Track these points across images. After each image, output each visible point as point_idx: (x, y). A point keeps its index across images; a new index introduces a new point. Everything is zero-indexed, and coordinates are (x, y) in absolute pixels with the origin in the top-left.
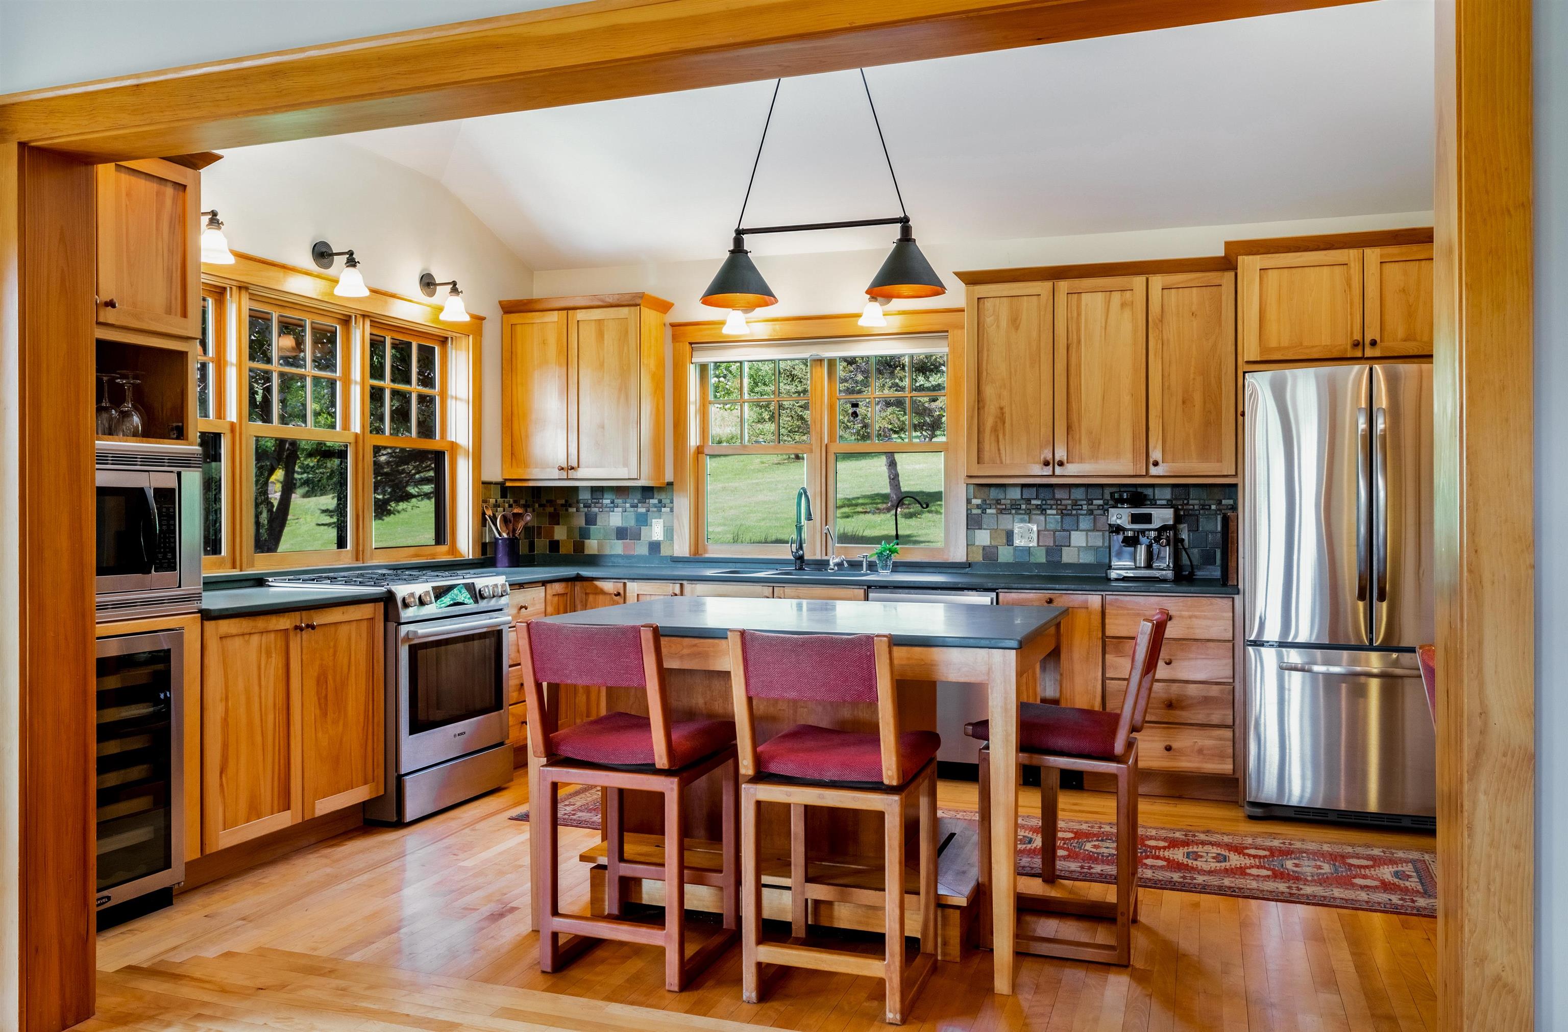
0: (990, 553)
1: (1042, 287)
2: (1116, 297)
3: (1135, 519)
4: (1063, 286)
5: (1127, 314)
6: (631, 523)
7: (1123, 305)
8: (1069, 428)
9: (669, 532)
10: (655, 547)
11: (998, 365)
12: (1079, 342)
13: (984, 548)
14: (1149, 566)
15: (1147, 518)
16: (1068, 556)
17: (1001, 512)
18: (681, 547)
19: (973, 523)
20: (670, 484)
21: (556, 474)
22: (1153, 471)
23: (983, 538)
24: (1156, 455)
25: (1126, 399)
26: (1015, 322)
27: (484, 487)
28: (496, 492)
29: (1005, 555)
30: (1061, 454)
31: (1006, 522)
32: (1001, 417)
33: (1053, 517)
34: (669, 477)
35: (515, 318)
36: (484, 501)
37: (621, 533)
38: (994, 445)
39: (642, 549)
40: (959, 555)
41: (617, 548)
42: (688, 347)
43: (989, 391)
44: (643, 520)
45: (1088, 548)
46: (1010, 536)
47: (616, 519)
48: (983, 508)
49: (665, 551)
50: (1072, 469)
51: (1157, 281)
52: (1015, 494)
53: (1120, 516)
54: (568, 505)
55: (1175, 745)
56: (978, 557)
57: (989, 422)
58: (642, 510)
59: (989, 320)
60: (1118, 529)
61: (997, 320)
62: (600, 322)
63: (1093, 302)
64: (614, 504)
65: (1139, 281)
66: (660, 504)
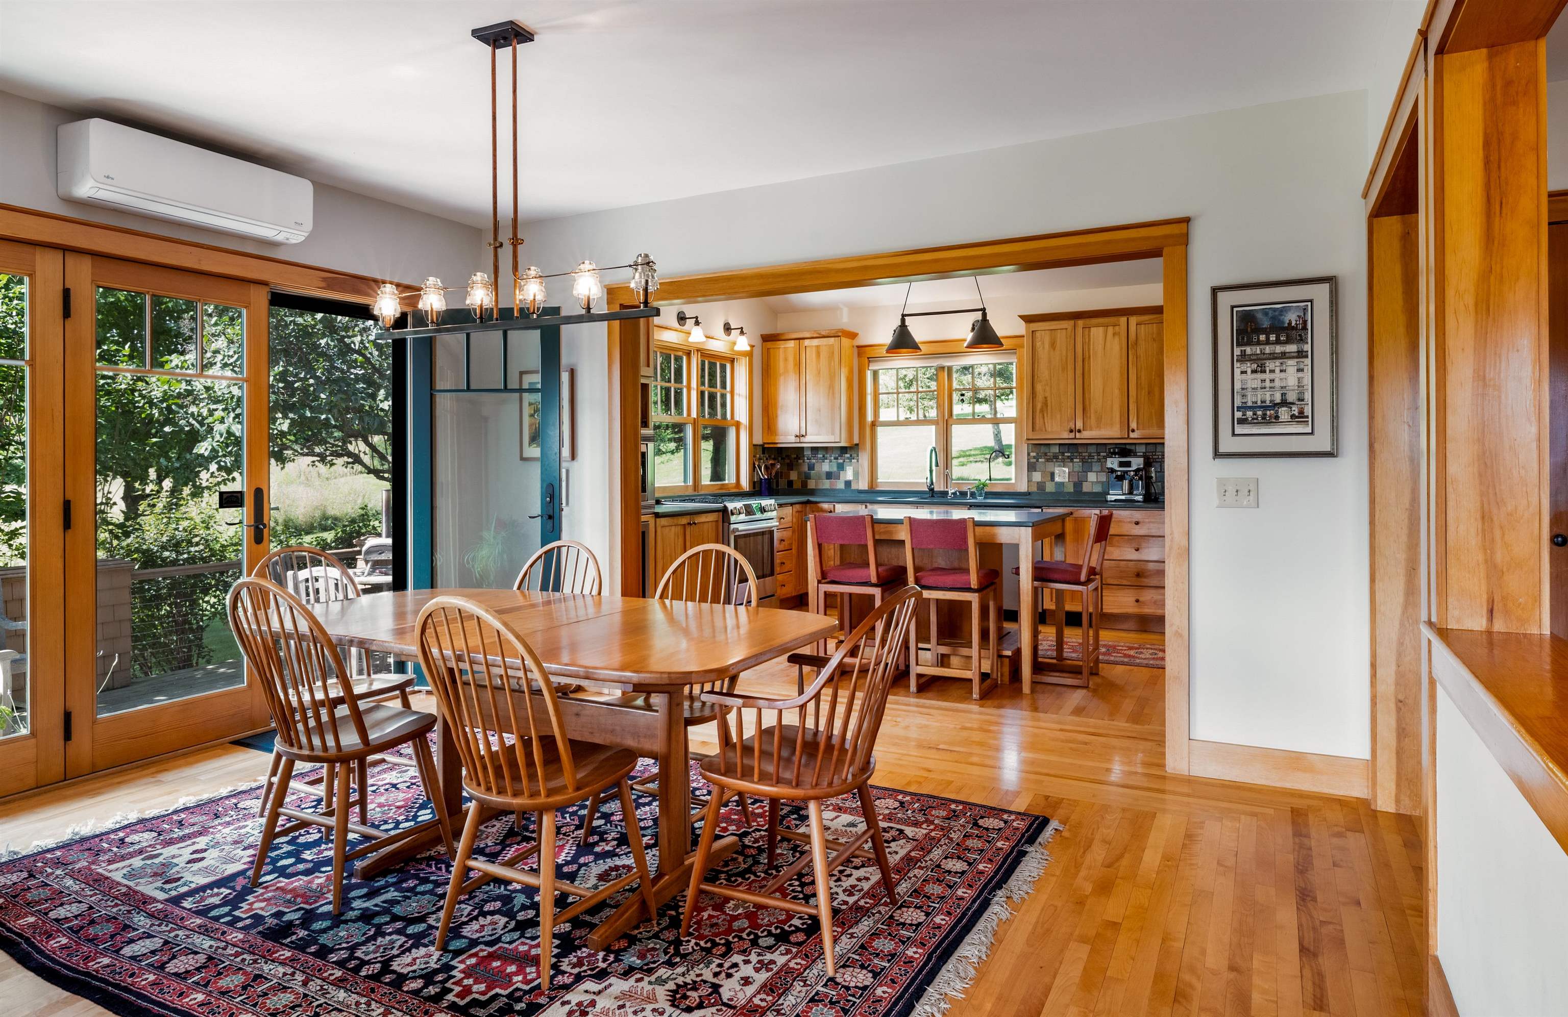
0: (1041, 486)
1: (1067, 324)
2: (1110, 329)
3: (1122, 464)
4: (1080, 323)
5: (1117, 339)
6: (835, 469)
7: (1114, 334)
8: (1084, 409)
9: (856, 474)
10: (848, 483)
11: (1043, 371)
12: (1089, 357)
13: (1038, 483)
14: (1131, 493)
15: (1128, 464)
16: (1086, 488)
17: (1048, 460)
18: (863, 485)
19: (1031, 467)
20: (857, 445)
21: (792, 439)
22: (1132, 435)
23: (1037, 477)
24: (1133, 425)
25: (1116, 392)
26: (1053, 345)
27: (753, 447)
28: (760, 450)
29: (1050, 488)
30: (1079, 425)
31: (1050, 467)
32: (1046, 403)
33: (1077, 464)
34: (856, 441)
35: (769, 344)
36: (755, 456)
37: (829, 475)
38: (1041, 420)
39: (840, 485)
40: (1023, 488)
41: (826, 484)
42: (866, 360)
43: (1039, 387)
44: (841, 467)
45: (1097, 482)
46: (1052, 475)
47: (826, 467)
48: (1037, 458)
49: (854, 486)
50: (1086, 434)
51: (1133, 320)
52: (1056, 450)
53: (1113, 463)
54: (798, 458)
55: (1141, 599)
56: (1034, 489)
57: (1039, 406)
58: (841, 461)
59: (1038, 344)
60: (1112, 471)
61: (1043, 343)
62: (818, 347)
63: (1097, 333)
64: (824, 458)
65: (1123, 320)
66: (851, 458)
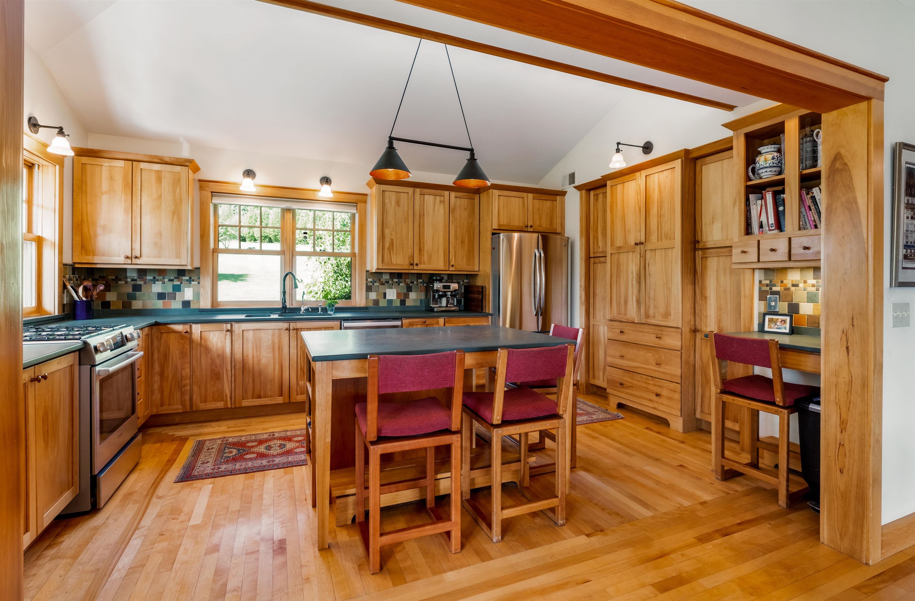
0: (376, 302)
1: (409, 190)
2: (437, 198)
4: (418, 190)
5: (442, 205)
6: (169, 289)
7: (440, 202)
8: (420, 250)
9: (197, 295)
10: (186, 304)
11: (391, 220)
12: (424, 215)
13: (374, 300)
16: (409, 303)
17: (381, 284)
18: (205, 304)
19: (369, 289)
20: (198, 269)
22: (451, 269)
23: (373, 296)
24: (454, 262)
25: (441, 240)
26: (398, 203)
27: (63, 266)
28: (69, 270)
29: (383, 303)
30: (416, 260)
31: (382, 289)
32: (392, 244)
33: (403, 286)
34: (197, 264)
35: (85, 158)
36: (64, 277)
37: (161, 296)
38: (389, 255)
39: (176, 305)
40: (362, 303)
41: (159, 304)
42: (210, 194)
43: (387, 232)
44: (177, 288)
46: (385, 294)
47: (157, 288)
48: (373, 282)
49: (192, 306)
50: (421, 267)
51: (453, 194)
53: (438, 286)
54: (117, 279)
56: (371, 304)
57: (387, 245)
58: (177, 283)
59: (387, 201)
61: (391, 201)
62: (158, 172)
63: (429, 199)
64: (154, 280)
65: (446, 193)
66: (190, 280)
